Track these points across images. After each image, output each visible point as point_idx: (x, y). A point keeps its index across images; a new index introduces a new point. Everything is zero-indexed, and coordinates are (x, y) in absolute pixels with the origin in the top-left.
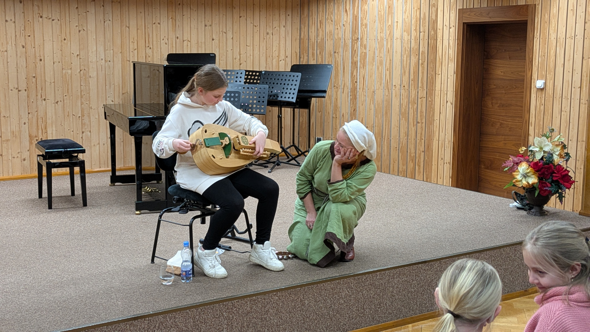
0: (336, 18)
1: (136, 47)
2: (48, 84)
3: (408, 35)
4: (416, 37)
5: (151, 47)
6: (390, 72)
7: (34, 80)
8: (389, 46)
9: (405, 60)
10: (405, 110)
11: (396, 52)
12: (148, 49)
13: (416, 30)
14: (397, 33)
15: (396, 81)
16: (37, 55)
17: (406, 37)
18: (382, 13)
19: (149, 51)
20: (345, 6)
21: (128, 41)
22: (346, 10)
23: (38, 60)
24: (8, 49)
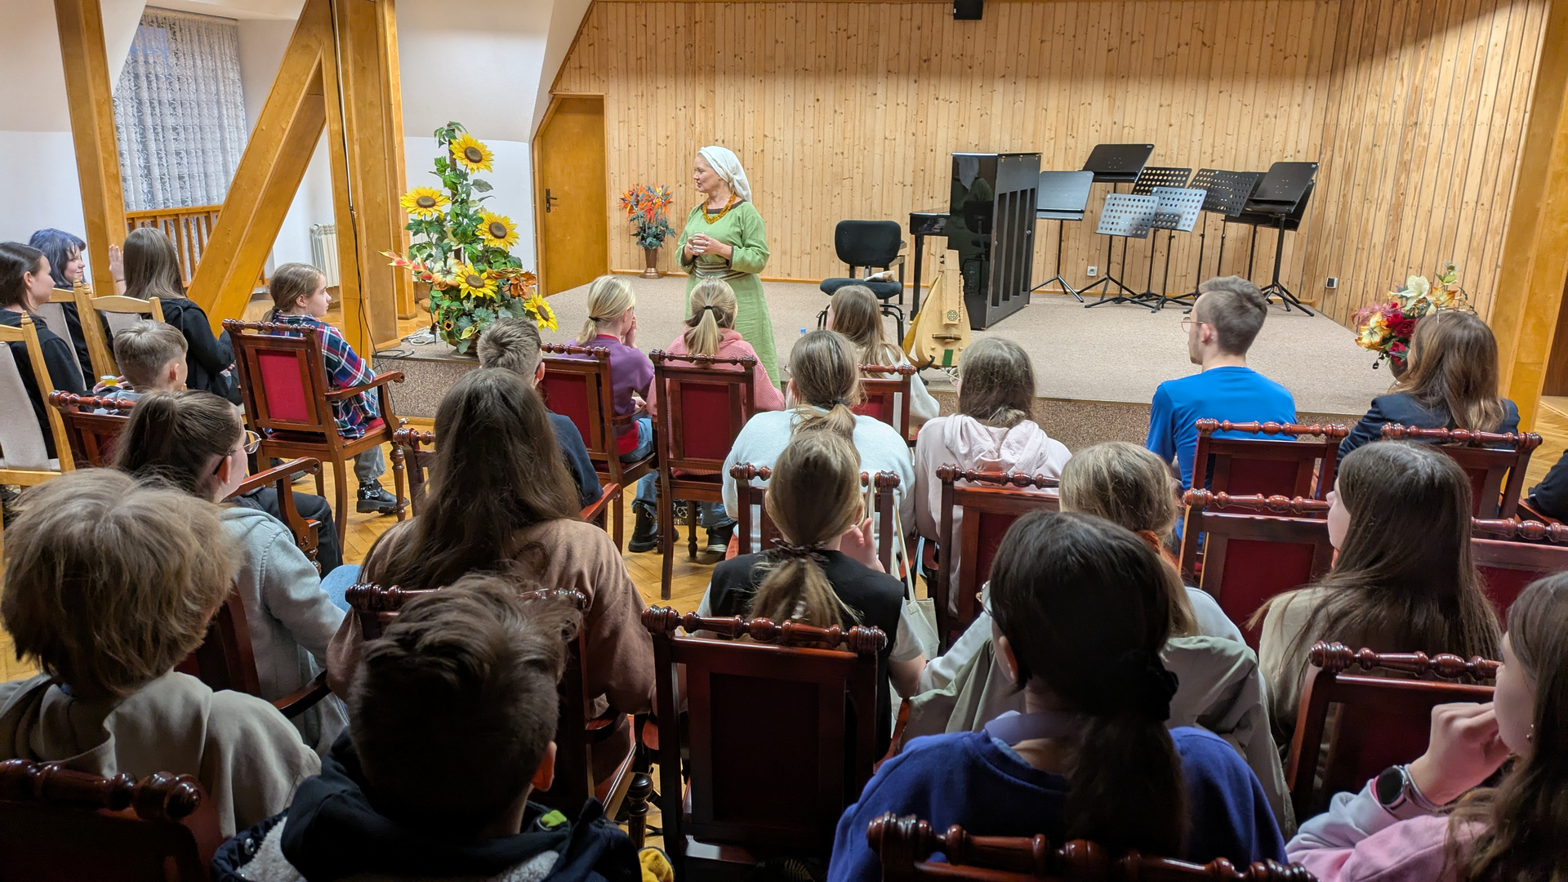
0: (1383, 90)
1: (1053, 136)
2: (937, 179)
3: (1503, 118)
4: (1515, 121)
5: (1075, 135)
6: (1461, 181)
7: (922, 173)
8: (1466, 136)
9: (1491, 160)
10: (1478, 244)
11: (1477, 146)
12: (1070, 138)
13: (1518, 109)
14: (1484, 115)
15: (1470, 195)
16: (929, 144)
17: (1499, 120)
18: (1462, 81)
19: (1071, 142)
20: (1400, 70)
21: (1043, 128)
22: (1402, 78)
23: (929, 151)
24: (898, 137)
